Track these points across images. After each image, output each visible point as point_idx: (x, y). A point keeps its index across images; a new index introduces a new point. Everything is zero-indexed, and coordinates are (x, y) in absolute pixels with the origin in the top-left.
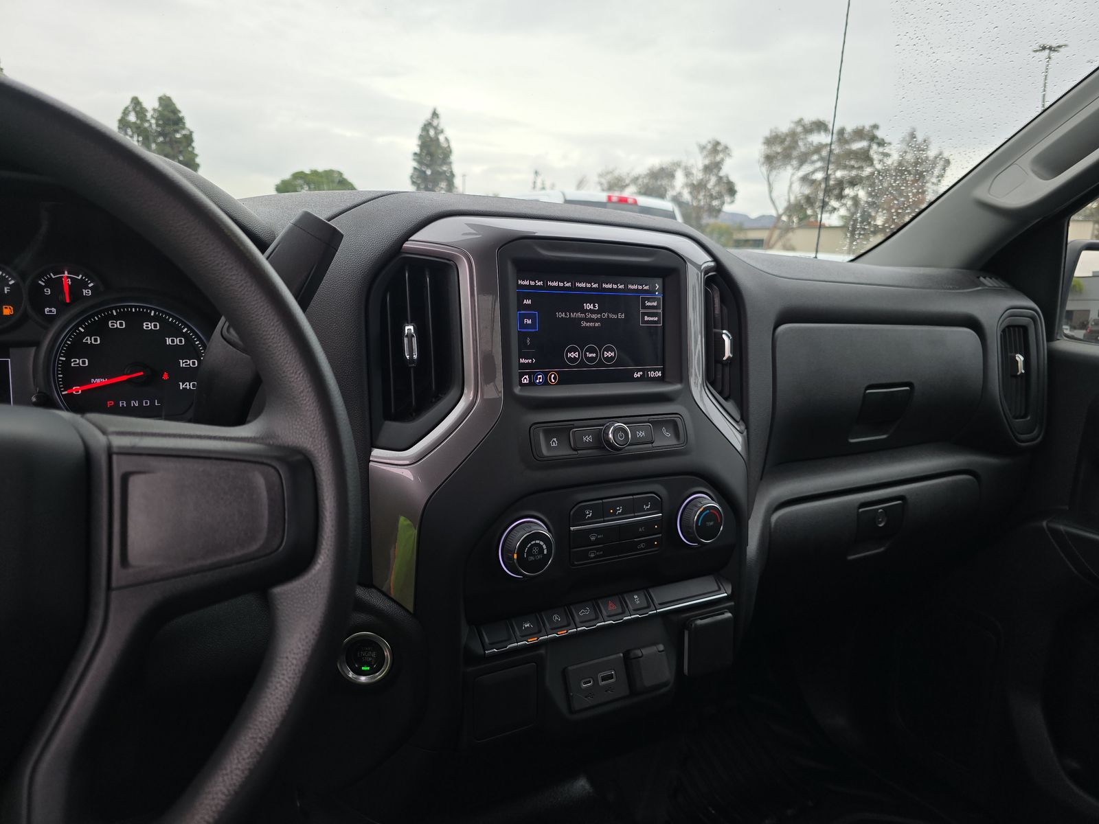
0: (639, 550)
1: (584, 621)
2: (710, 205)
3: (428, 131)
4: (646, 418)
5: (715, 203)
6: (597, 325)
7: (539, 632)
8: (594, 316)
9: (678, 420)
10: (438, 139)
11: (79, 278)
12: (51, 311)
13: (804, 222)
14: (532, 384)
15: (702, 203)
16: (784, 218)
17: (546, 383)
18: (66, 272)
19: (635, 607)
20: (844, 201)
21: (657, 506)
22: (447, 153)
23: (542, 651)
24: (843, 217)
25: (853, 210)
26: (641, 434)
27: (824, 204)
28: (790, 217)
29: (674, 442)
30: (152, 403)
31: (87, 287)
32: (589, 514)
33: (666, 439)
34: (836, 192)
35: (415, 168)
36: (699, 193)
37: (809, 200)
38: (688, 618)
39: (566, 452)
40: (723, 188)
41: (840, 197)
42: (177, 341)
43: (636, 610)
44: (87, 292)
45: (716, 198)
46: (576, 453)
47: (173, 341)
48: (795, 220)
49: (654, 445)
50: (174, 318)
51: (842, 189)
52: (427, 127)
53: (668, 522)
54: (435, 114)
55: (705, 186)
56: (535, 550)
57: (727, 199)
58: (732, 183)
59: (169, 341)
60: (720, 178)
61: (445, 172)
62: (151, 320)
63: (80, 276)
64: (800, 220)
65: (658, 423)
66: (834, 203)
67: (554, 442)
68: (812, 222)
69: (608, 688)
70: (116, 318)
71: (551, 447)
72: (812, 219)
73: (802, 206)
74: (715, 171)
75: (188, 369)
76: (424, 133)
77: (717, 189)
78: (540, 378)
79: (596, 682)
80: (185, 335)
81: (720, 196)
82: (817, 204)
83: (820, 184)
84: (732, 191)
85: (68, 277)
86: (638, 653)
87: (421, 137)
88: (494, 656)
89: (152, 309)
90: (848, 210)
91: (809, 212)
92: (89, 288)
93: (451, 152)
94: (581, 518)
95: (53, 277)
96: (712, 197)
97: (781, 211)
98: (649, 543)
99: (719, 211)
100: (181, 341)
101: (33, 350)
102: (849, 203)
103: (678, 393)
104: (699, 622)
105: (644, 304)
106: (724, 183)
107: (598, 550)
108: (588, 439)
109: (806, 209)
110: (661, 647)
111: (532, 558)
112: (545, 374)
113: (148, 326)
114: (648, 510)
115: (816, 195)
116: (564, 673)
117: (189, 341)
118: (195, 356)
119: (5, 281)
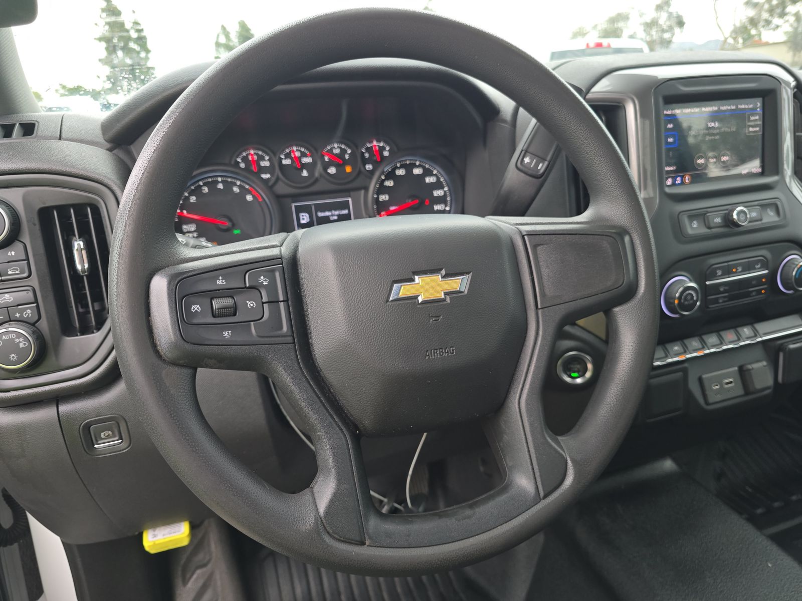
0: (752, 297)
1: (712, 345)
2: (661, 38)
4: (756, 203)
5: (667, 36)
6: (717, 137)
7: (685, 352)
8: (715, 132)
9: (779, 203)
11: (381, 145)
12: (369, 168)
13: (748, 43)
14: (674, 184)
15: (654, 37)
16: (730, 41)
17: (683, 183)
18: (375, 142)
19: (747, 336)
20: (786, 18)
21: (765, 266)
23: (686, 365)
24: (786, 33)
25: (795, 25)
26: (754, 214)
27: (768, 22)
28: (735, 39)
29: (776, 219)
32: (719, 273)
33: (770, 217)
34: (778, 11)
36: (651, 29)
37: (753, 22)
38: (782, 344)
39: (704, 230)
40: (673, 22)
41: (783, 15)
42: (432, 179)
43: (748, 338)
45: (667, 31)
46: (709, 230)
47: (430, 180)
48: (740, 41)
49: (763, 222)
50: (429, 165)
51: (785, 8)
53: (772, 277)
55: (657, 22)
56: (689, 297)
57: (677, 30)
58: (681, 16)
59: (427, 180)
60: (670, 14)
62: (418, 167)
63: (382, 143)
64: (745, 40)
65: (764, 206)
66: (776, 21)
67: (695, 224)
68: (757, 41)
69: (729, 390)
70: (400, 168)
71: (694, 228)
72: (756, 38)
73: (746, 27)
74: (666, 8)
75: (439, 197)
77: (668, 23)
78: (679, 180)
79: (721, 386)
80: (435, 175)
81: (671, 28)
82: (761, 23)
83: (763, 6)
84: (681, 24)
85: (376, 145)
86: (750, 367)
88: (659, 367)
89: (417, 161)
90: (791, 25)
91: (753, 32)
92: (387, 151)
94: (714, 276)
95: (369, 146)
96: (663, 31)
97: (727, 34)
98: (759, 292)
99: (669, 42)
101: (363, 192)
102: (792, 19)
103: (777, 182)
104: (792, 346)
105: (749, 118)
106: (673, 17)
107: (725, 297)
108: (718, 220)
109: (750, 30)
110: (765, 363)
111: (686, 303)
112: (683, 177)
113: (417, 171)
114: (759, 268)
115: (760, 16)
116: (700, 380)
117: (438, 179)
118: (442, 187)
119: (345, 151)
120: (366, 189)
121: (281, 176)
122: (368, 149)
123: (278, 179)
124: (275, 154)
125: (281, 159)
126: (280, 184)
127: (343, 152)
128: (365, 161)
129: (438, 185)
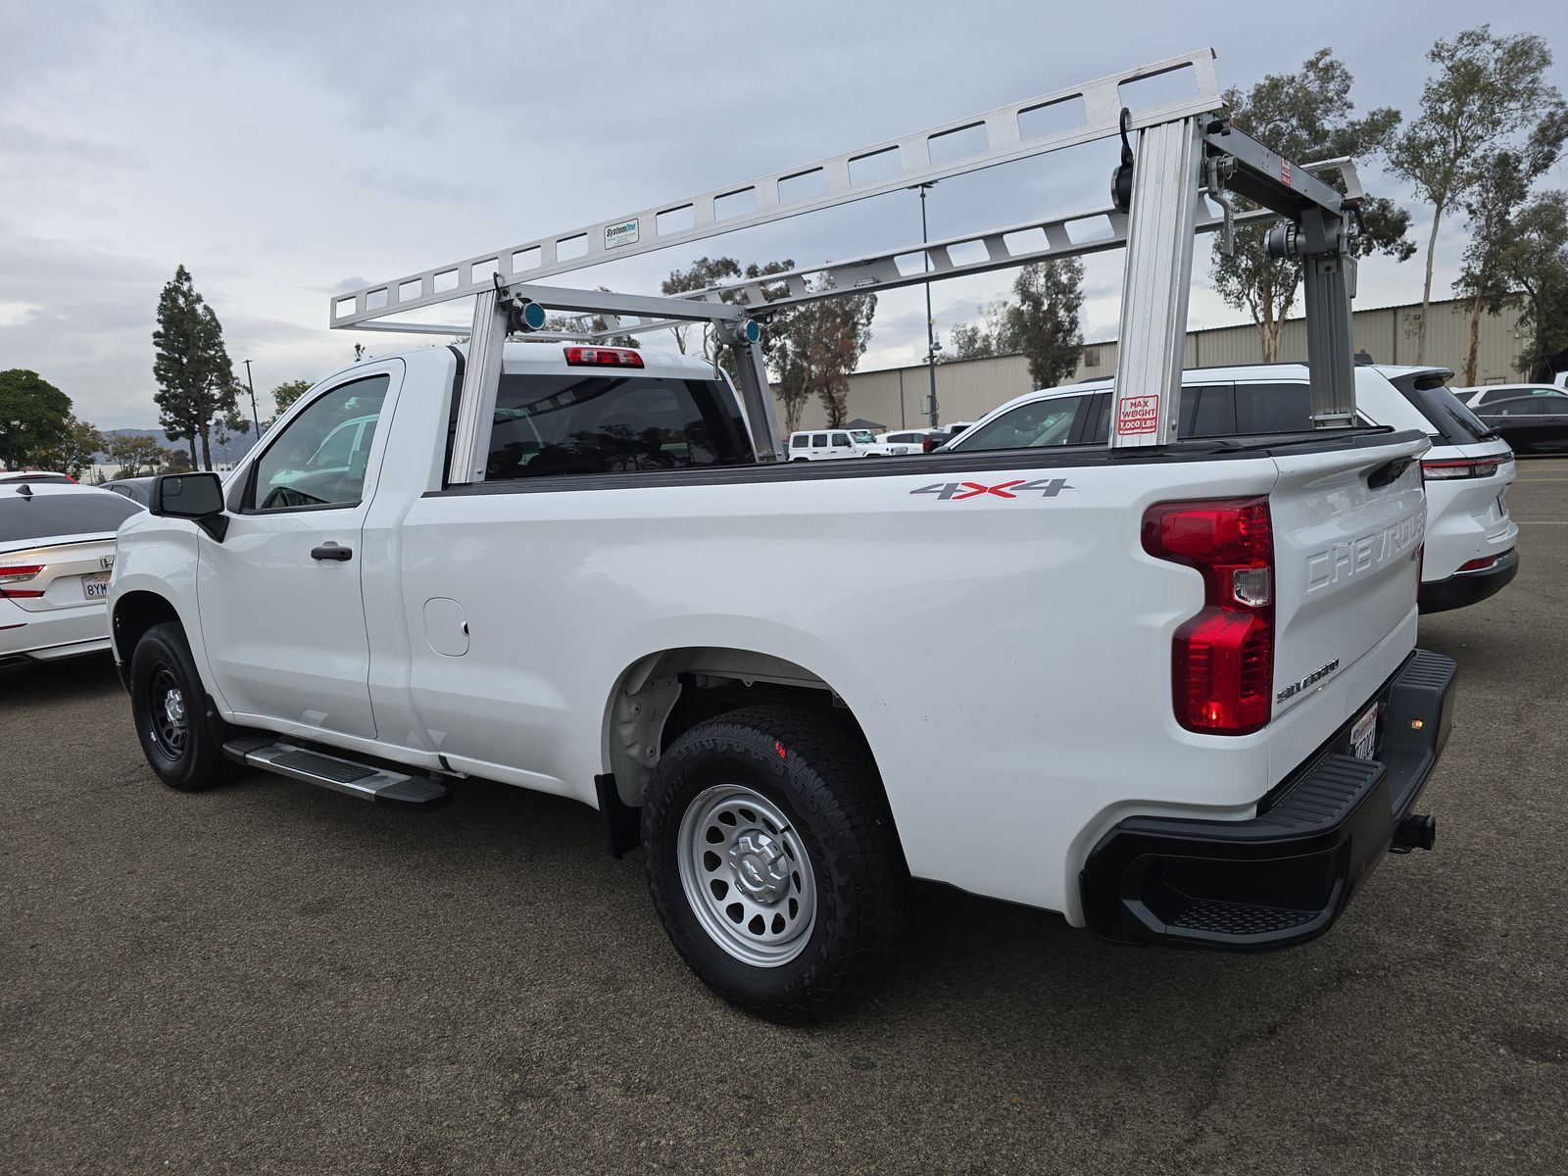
3: (175, 301)
10: (194, 310)
22: (212, 329)
35: (159, 356)
52: (170, 294)
54: (182, 275)
61: (214, 357)
76: (168, 304)
87: (162, 309)
93: (218, 326)
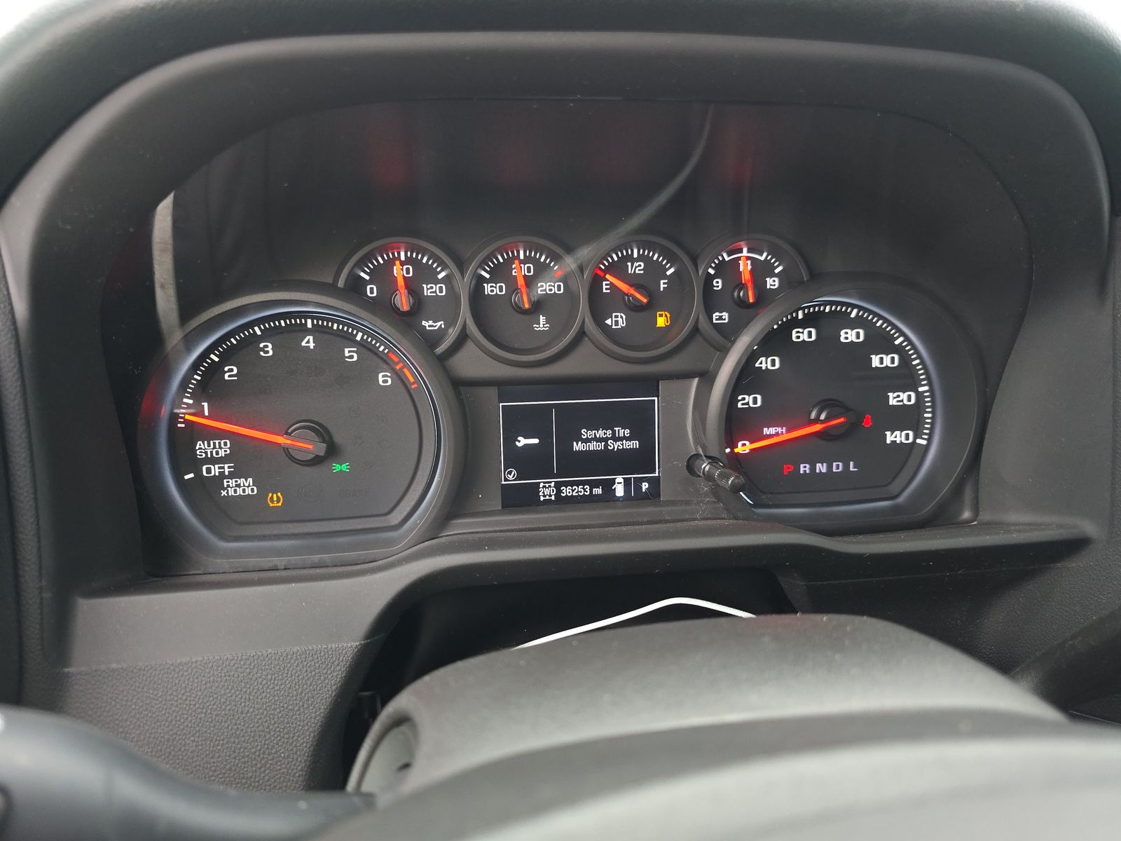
11: (762, 258)
12: (720, 318)
18: (745, 250)
30: (846, 466)
31: (772, 275)
42: (887, 361)
44: (772, 283)
47: (881, 361)
50: (886, 320)
59: (875, 361)
62: (853, 324)
63: (765, 254)
70: (803, 324)
75: (901, 408)
80: (899, 350)
85: (748, 258)
89: (854, 306)
92: (776, 275)
95: (727, 259)
100: (893, 360)
113: (849, 336)
117: (905, 360)
118: (912, 385)
119: (660, 272)
120: (707, 378)
121: (472, 328)
122: (722, 268)
123: (463, 337)
124: (461, 265)
125: (481, 280)
126: (469, 349)
127: (654, 271)
128: (711, 301)
129: (904, 377)
